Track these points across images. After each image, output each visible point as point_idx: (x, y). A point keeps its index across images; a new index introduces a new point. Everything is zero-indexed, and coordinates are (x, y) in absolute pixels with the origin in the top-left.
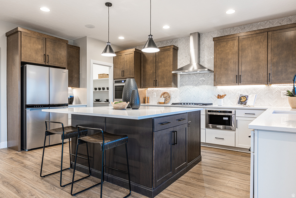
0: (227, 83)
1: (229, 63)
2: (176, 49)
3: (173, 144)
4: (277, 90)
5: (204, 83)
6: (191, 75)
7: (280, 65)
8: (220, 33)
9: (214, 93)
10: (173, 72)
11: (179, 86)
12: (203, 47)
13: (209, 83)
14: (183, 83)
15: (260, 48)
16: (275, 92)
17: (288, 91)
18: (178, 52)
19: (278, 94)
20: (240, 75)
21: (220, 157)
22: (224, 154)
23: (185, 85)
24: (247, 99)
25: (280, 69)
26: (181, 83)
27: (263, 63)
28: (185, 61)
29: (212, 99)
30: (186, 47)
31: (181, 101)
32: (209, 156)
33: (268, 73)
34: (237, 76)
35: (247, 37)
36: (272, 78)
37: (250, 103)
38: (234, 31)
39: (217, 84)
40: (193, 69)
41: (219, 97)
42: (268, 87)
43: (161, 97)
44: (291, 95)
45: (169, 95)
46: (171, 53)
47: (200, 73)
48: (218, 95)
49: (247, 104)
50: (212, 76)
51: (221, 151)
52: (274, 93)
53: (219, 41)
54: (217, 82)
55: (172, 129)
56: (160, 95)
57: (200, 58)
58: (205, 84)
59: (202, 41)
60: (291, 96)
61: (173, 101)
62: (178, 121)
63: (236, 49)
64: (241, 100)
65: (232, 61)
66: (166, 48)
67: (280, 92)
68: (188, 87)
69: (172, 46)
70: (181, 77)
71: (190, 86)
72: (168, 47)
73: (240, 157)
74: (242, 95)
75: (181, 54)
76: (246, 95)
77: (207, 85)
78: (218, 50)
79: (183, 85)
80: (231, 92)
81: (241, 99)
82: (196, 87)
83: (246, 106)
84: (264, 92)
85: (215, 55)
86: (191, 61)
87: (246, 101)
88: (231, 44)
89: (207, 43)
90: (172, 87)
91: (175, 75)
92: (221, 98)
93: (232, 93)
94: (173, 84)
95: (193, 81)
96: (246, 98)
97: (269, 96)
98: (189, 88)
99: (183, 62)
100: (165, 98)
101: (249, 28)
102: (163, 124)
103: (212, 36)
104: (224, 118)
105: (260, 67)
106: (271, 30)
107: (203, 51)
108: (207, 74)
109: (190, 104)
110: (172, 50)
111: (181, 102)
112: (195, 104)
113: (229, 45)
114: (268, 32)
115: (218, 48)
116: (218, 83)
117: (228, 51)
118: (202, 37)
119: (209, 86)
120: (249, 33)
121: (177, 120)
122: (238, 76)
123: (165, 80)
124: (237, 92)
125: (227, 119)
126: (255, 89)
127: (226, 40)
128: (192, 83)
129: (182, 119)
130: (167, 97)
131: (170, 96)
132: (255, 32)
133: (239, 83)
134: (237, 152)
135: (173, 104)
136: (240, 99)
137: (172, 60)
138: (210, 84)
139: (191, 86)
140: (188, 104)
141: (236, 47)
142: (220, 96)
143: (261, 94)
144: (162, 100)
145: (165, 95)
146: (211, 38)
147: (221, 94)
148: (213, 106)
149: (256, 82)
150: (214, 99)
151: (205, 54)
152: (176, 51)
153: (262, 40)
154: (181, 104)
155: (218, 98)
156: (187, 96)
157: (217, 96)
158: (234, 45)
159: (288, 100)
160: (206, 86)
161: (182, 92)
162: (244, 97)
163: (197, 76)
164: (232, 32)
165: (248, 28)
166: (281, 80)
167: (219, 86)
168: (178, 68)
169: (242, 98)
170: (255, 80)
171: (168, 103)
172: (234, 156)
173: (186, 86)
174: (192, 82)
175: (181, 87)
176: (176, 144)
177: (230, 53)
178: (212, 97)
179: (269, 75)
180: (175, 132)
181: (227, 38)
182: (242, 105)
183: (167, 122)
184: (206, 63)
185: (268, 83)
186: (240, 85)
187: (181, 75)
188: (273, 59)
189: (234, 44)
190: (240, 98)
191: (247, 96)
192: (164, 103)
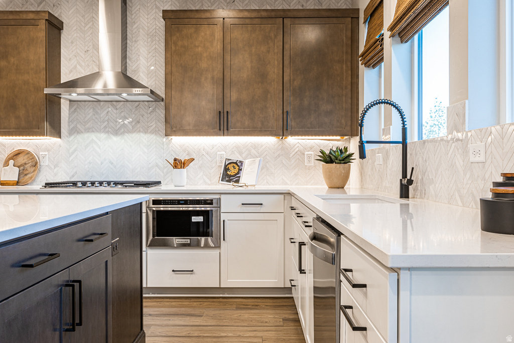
0: (198, 130)
1: (203, 79)
2: (55, 26)
3: (67, 330)
4: (297, 149)
5: (138, 126)
6: (102, 103)
7: (307, 94)
8: (179, 3)
9: (165, 155)
10: (47, 91)
11: (66, 133)
12: (134, 31)
13: (153, 127)
14: (78, 126)
15: (268, 52)
16: (293, 153)
17: (322, 152)
18: (63, 36)
19: (300, 158)
20: (227, 112)
21: (191, 324)
22: (197, 312)
23: (83, 131)
24: (241, 170)
25: (306, 103)
26: (71, 127)
27: (275, 88)
28: (83, 64)
29: (158, 170)
30: (86, 24)
31: (73, 176)
32: (161, 326)
33: (285, 111)
34: (220, 112)
35: (241, 21)
36: (292, 123)
37: (248, 178)
38: (210, 4)
39: (175, 131)
40: (105, 86)
41: (178, 164)
42: (281, 142)
43: (6, 164)
44: (328, 159)
45: (34, 158)
46: (41, 32)
47: (127, 101)
48: (175, 160)
49: (242, 181)
50: (157, 110)
51: (186, 303)
52: (291, 155)
53: (177, 20)
54: (172, 127)
55: (63, 277)
56: (4, 157)
57: (128, 60)
58: (140, 131)
59: (132, 15)
60: (327, 162)
61: (47, 175)
62: (82, 243)
63: (217, 46)
64: (228, 172)
65: (209, 76)
66: (24, 16)
67: (304, 154)
68: (93, 136)
69: (43, 14)
70: (73, 109)
71: (98, 135)
72: (31, 16)
73: (236, 314)
74: (229, 160)
75: (72, 43)
76: (239, 160)
77: (146, 132)
78: (175, 44)
79: (79, 132)
80: (204, 154)
81: (228, 169)
82: (115, 139)
83: (239, 185)
84: (274, 153)
85: (169, 56)
86: (100, 66)
87: (238, 173)
88: (206, 34)
89: (146, 24)
90: (43, 135)
91: (53, 102)
92: (181, 168)
93: (206, 156)
94: (46, 125)
95: (108, 121)
96: (238, 166)
97: (284, 162)
98: (95, 138)
99: (78, 66)
100: (22, 168)
101: (243, 3)
102: (31, 266)
103: (157, 7)
104: (193, 217)
105: (269, 96)
106: (290, 14)
107: (136, 41)
108: (146, 103)
109: (101, 183)
110: (43, 25)
111: (70, 178)
112: (116, 183)
113: (203, 34)
114: (283, 18)
115: (174, 38)
116: (176, 127)
117: (200, 49)
118: (131, 5)
119: (152, 136)
120: (246, 14)
121: (79, 240)
122: (222, 114)
123: (22, 113)
124: (218, 153)
125: (200, 219)
126: (255, 146)
127: (194, 21)
128: (105, 127)
129: (95, 234)
130: (25, 164)
131: (36, 163)
132: (258, 15)
133: (226, 131)
134: (225, 300)
135: (48, 185)
136: (226, 169)
137: (43, 57)
138: (155, 132)
139: (103, 136)
140: (97, 184)
141: (219, 43)
142: (180, 161)
143: (268, 157)
144: (11, 174)
145: (21, 160)
146: (154, 11)
147: (183, 157)
148: (163, 188)
149: (261, 131)
150: (165, 171)
151: (141, 51)
152: (56, 31)
153: (272, 35)
154: (75, 184)
155: (175, 167)
156: (90, 163)
157: (172, 162)
158: (215, 37)
159: (321, 171)
160: (142, 134)
161: (75, 150)
162: (235, 165)
163: (118, 107)
164: (207, 5)
165: (241, 4)
166: (308, 128)
167: (176, 136)
168: (62, 82)
169: (230, 167)
170: (259, 125)
171: (31, 184)
172: (222, 312)
173: (86, 135)
174: (106, 123)
175: (72, 137)
176: (80, 324)
177: (205, 55)
178: (157, 166)
179: (285, 114)
180: (77, 285)
181: (196, 17)
182: (231, 184)
183: (44, 255)
184: (141, 74)
185: (285, 132)
186: (228, 135)
187: (70, 101)
188: (294, 80)
189: (213, 35)
190: (226, 166)
191: (240, 162)
192: (17, 183)
